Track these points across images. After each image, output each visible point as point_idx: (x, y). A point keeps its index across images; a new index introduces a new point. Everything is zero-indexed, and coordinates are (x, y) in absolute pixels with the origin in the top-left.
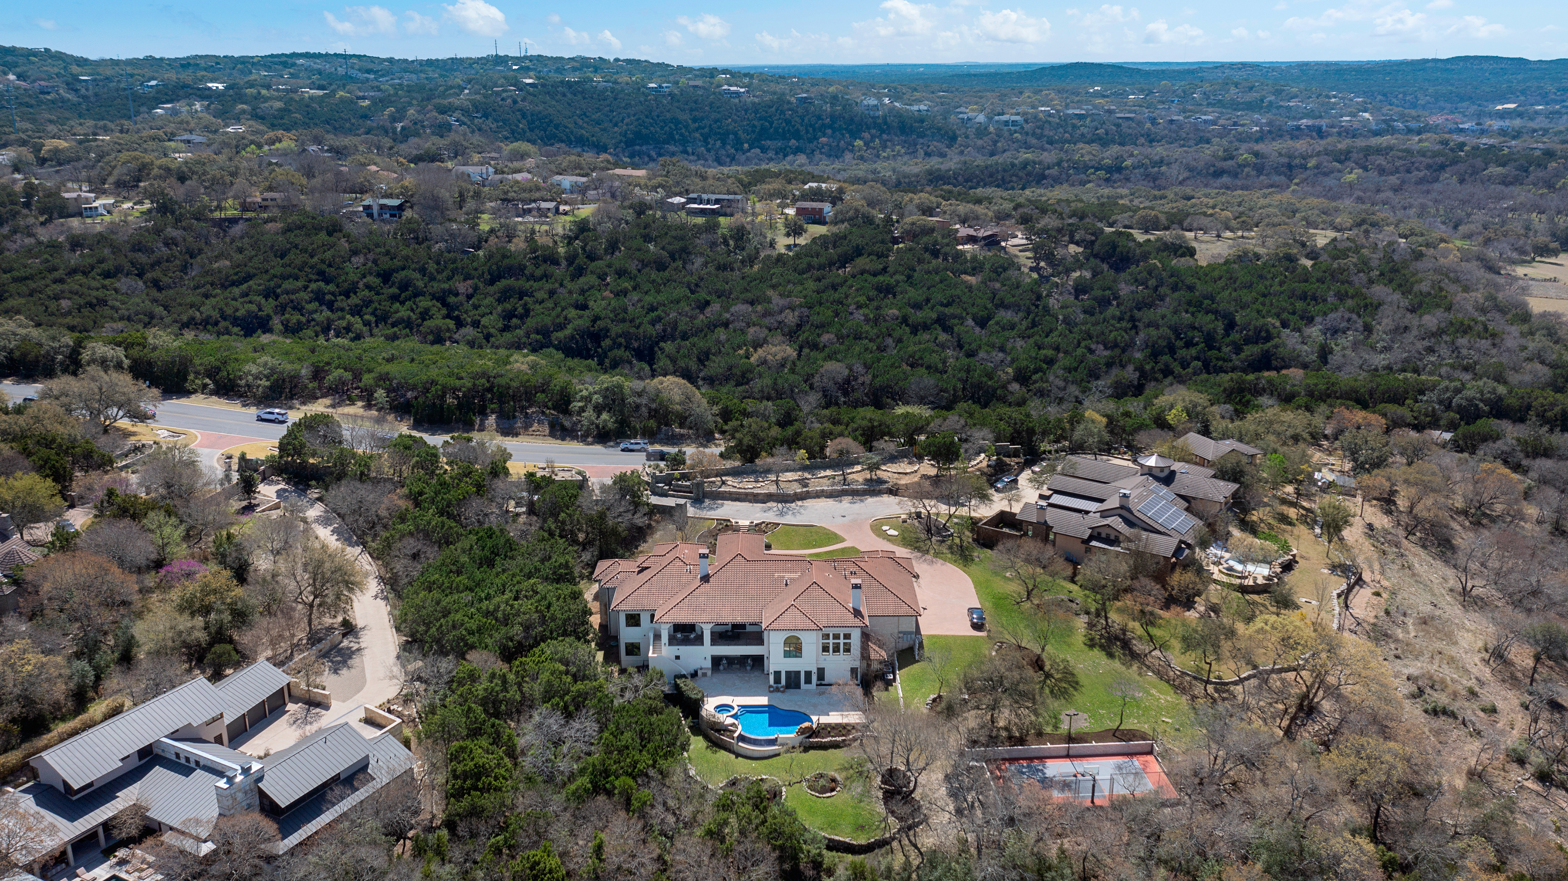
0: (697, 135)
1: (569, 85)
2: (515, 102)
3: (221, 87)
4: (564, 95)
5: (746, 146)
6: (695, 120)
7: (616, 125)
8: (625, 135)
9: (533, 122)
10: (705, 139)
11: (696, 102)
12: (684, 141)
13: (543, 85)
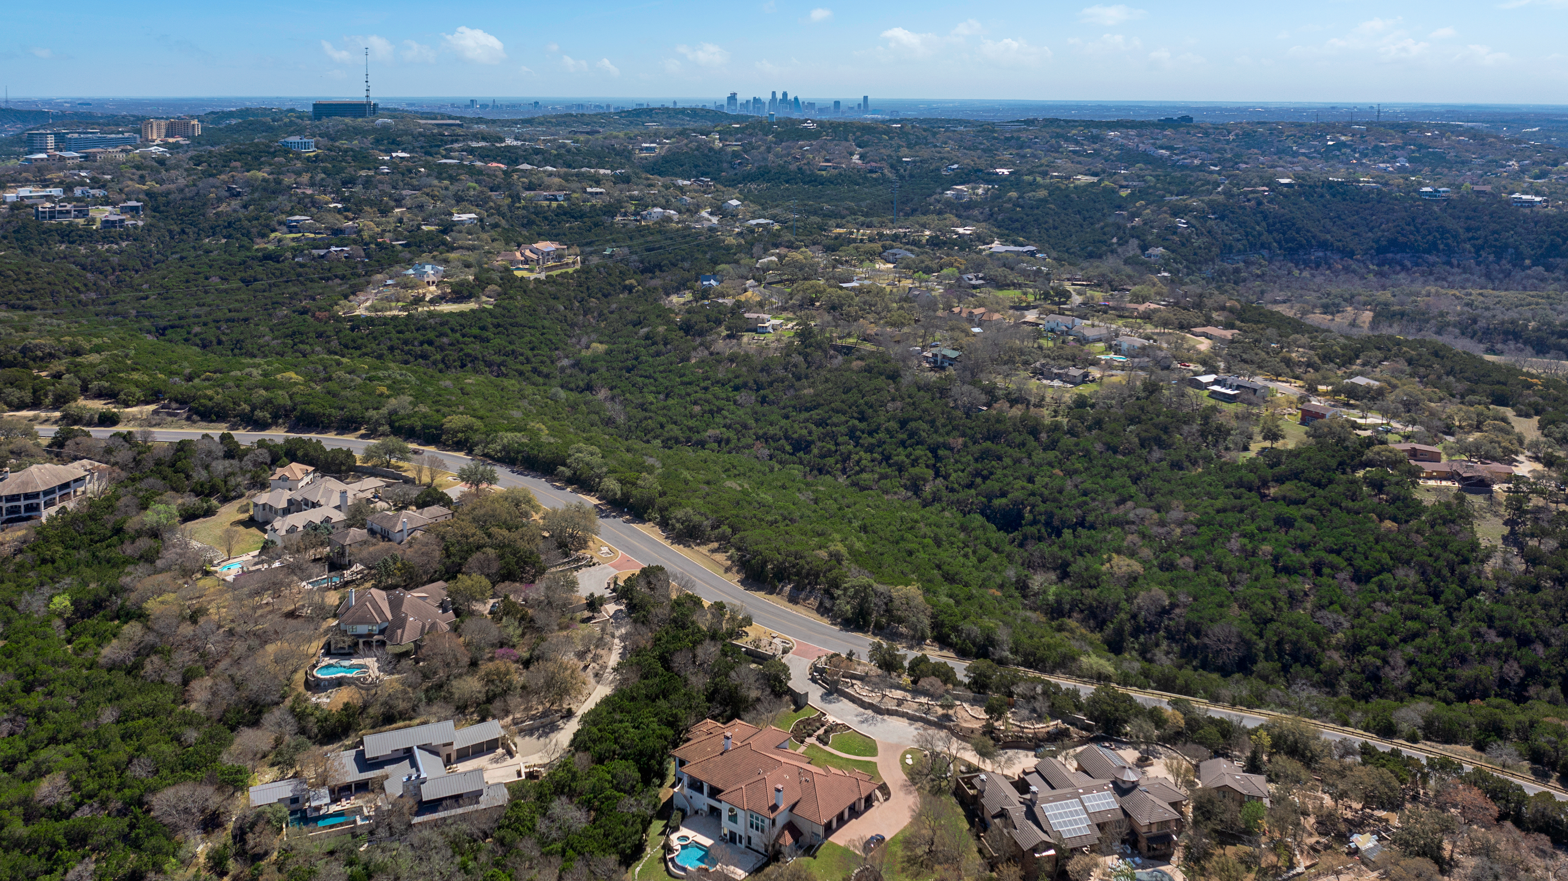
0: (1468, 246)
1: (1331, 185)
2: (1259, 203)
3: (1006, 172)
4: (1322, 196)
5: (1527, 262)
6: (1468, 230)
7: (1371, 230)
8: (1377, 241)
9: (1274, 224)
10: (1478, 249)
11: (1475, 210)
12: (1450, 251)
13: (1300, 186)
